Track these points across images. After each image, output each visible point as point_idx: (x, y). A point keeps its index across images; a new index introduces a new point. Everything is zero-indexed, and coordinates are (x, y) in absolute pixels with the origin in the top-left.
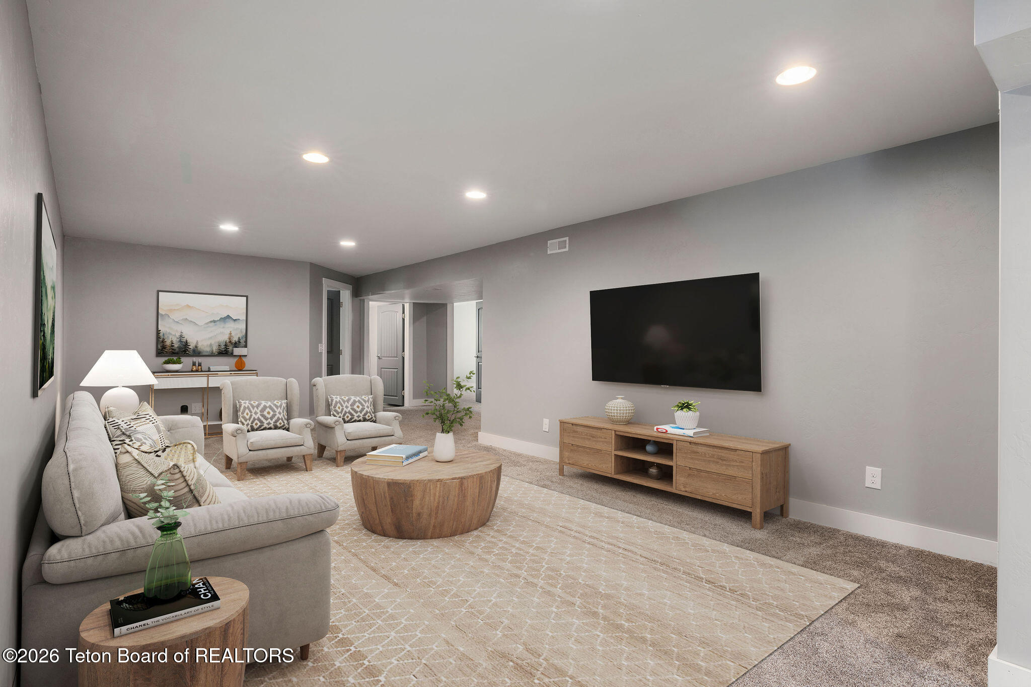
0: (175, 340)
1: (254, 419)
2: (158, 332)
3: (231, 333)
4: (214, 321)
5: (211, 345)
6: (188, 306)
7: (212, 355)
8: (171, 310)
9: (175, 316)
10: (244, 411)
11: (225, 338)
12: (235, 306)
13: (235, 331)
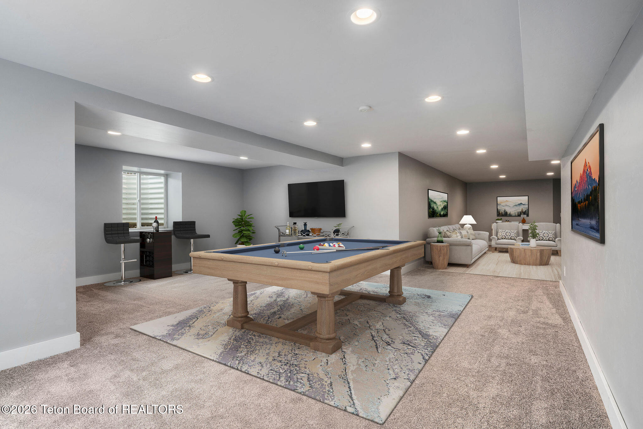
0: (503, 211)
1: (503, 235)
2: (497, 209)
3: (522, 209)
4: (516, 205)
5: (515, 213)
6: (507, 201)
7: (515, 216)
8: (501, 202)
9: (503, 204)
10: (500, 233)
11: (520, 210)
12: (524, 199)
13: (524, 208)
